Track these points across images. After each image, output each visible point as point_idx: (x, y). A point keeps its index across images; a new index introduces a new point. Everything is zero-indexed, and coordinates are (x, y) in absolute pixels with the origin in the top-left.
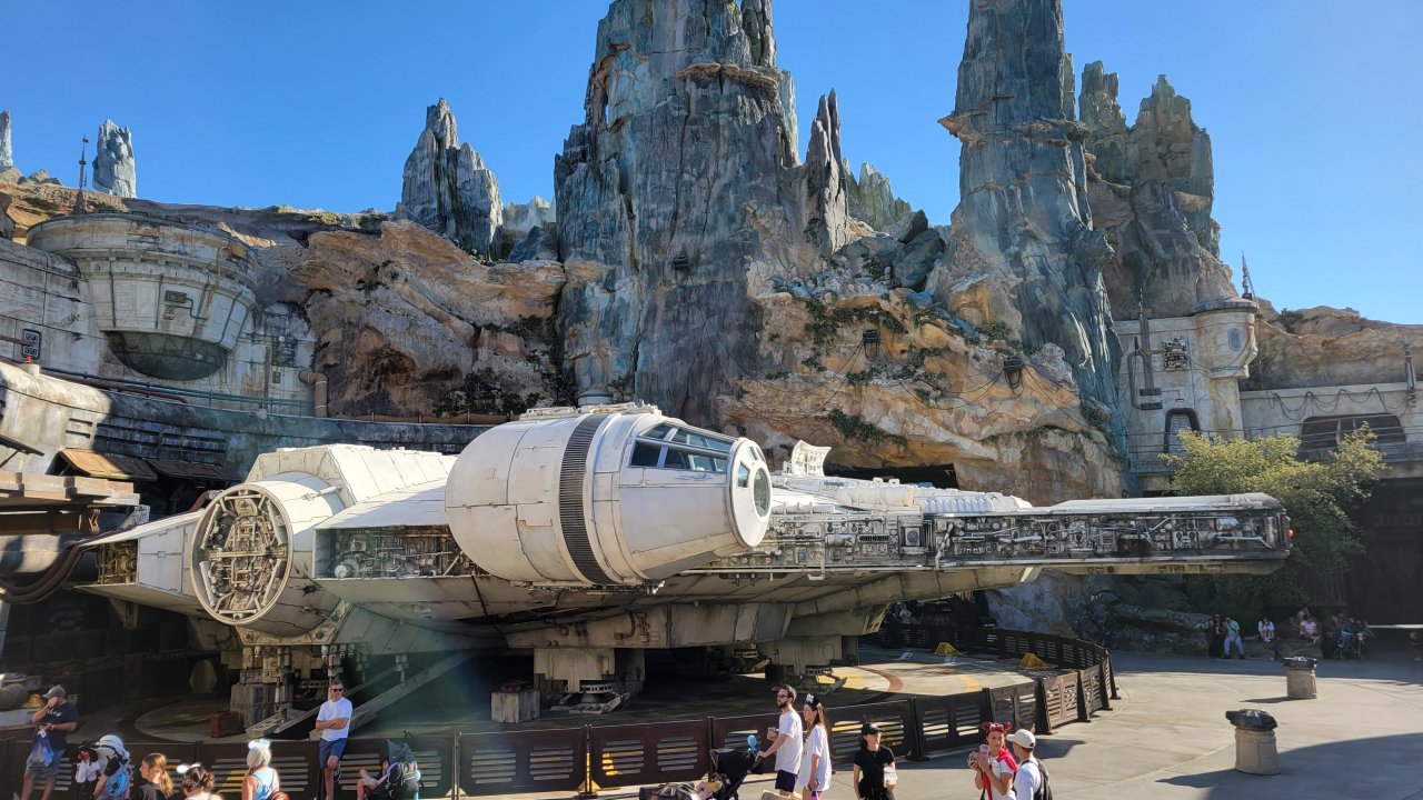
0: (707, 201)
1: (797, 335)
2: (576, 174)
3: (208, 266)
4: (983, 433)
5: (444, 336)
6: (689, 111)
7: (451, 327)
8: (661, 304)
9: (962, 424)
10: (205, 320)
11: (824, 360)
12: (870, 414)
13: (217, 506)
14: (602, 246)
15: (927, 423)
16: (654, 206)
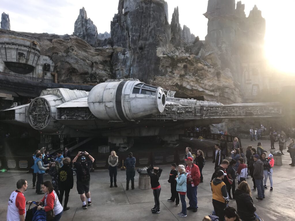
0: (147, 32)
1: (168, 65)
2: (116, 26)
3: (28, 46)
4: (211, 89)
5: (85, 64)
6: (143, 10)
7: (86, 62)
8: (136, 58)
9: (206, 87)
10: (28, 59)
11: (174, 71)
12: (185, 84)
13: (33, 102)
14: (122, 43)
15: (198, 87)
16: (134, 34)
